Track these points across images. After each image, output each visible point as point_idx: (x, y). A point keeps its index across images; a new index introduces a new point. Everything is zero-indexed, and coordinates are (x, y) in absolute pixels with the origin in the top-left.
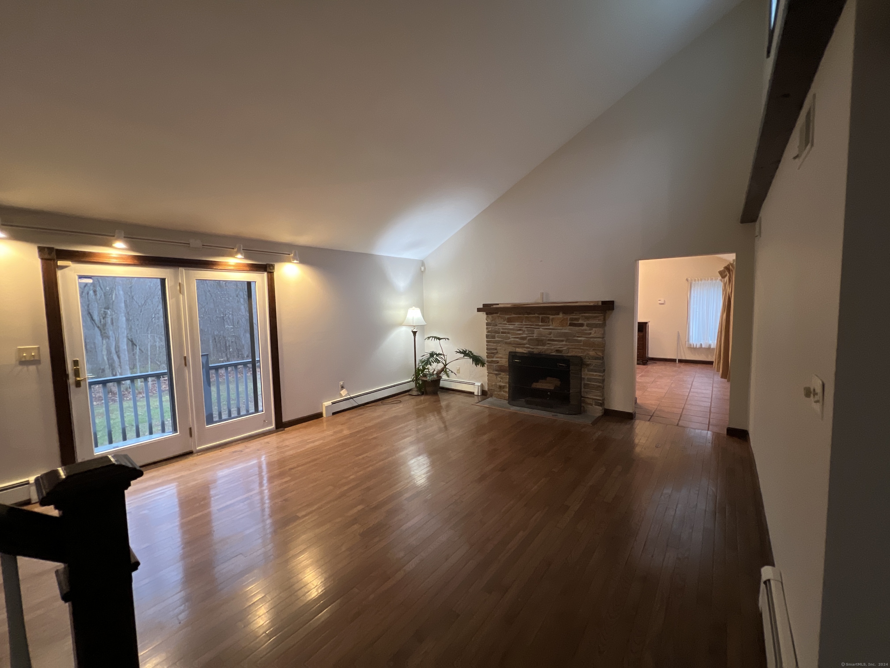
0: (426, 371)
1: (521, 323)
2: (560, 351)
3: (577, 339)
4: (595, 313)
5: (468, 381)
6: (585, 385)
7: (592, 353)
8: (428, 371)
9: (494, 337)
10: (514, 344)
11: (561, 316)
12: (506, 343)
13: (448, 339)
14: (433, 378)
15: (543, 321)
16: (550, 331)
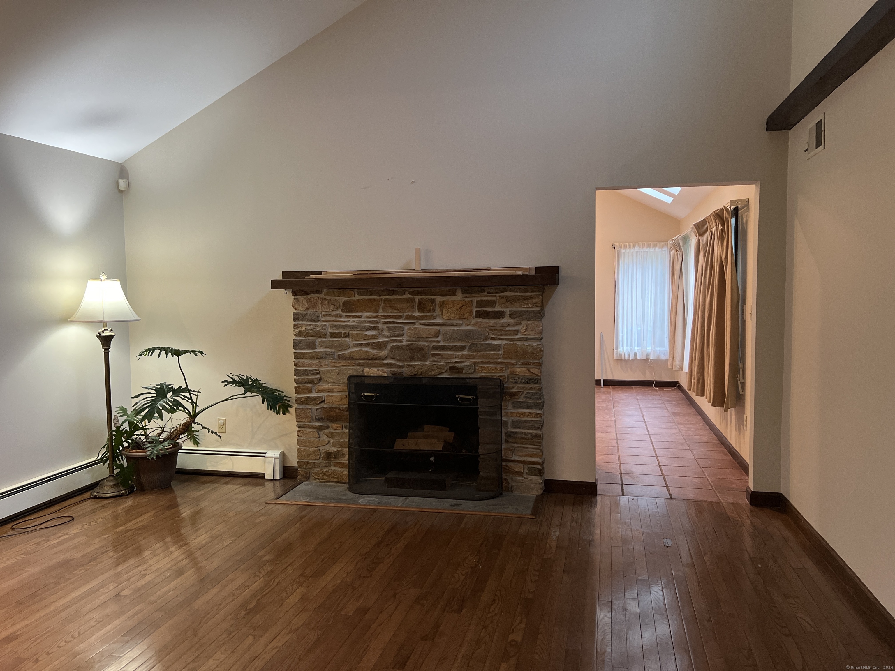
0: (138, 435)
1: (374, 312)
2: (459, 370)
3: (491, 344)
4: (526, 291)
5: (247, 448)
6: (509, 435)
7: (520, 370)
8: (143, 433)
9: (312, 346)
10: (359, 359)
11: (459, 296)
12: (341, 357)
13: (201, 353)
14: (161, 450)
15: (421, 308)
16: (438, 328)
